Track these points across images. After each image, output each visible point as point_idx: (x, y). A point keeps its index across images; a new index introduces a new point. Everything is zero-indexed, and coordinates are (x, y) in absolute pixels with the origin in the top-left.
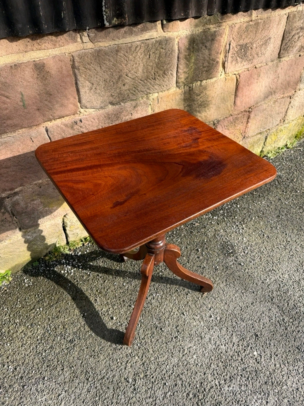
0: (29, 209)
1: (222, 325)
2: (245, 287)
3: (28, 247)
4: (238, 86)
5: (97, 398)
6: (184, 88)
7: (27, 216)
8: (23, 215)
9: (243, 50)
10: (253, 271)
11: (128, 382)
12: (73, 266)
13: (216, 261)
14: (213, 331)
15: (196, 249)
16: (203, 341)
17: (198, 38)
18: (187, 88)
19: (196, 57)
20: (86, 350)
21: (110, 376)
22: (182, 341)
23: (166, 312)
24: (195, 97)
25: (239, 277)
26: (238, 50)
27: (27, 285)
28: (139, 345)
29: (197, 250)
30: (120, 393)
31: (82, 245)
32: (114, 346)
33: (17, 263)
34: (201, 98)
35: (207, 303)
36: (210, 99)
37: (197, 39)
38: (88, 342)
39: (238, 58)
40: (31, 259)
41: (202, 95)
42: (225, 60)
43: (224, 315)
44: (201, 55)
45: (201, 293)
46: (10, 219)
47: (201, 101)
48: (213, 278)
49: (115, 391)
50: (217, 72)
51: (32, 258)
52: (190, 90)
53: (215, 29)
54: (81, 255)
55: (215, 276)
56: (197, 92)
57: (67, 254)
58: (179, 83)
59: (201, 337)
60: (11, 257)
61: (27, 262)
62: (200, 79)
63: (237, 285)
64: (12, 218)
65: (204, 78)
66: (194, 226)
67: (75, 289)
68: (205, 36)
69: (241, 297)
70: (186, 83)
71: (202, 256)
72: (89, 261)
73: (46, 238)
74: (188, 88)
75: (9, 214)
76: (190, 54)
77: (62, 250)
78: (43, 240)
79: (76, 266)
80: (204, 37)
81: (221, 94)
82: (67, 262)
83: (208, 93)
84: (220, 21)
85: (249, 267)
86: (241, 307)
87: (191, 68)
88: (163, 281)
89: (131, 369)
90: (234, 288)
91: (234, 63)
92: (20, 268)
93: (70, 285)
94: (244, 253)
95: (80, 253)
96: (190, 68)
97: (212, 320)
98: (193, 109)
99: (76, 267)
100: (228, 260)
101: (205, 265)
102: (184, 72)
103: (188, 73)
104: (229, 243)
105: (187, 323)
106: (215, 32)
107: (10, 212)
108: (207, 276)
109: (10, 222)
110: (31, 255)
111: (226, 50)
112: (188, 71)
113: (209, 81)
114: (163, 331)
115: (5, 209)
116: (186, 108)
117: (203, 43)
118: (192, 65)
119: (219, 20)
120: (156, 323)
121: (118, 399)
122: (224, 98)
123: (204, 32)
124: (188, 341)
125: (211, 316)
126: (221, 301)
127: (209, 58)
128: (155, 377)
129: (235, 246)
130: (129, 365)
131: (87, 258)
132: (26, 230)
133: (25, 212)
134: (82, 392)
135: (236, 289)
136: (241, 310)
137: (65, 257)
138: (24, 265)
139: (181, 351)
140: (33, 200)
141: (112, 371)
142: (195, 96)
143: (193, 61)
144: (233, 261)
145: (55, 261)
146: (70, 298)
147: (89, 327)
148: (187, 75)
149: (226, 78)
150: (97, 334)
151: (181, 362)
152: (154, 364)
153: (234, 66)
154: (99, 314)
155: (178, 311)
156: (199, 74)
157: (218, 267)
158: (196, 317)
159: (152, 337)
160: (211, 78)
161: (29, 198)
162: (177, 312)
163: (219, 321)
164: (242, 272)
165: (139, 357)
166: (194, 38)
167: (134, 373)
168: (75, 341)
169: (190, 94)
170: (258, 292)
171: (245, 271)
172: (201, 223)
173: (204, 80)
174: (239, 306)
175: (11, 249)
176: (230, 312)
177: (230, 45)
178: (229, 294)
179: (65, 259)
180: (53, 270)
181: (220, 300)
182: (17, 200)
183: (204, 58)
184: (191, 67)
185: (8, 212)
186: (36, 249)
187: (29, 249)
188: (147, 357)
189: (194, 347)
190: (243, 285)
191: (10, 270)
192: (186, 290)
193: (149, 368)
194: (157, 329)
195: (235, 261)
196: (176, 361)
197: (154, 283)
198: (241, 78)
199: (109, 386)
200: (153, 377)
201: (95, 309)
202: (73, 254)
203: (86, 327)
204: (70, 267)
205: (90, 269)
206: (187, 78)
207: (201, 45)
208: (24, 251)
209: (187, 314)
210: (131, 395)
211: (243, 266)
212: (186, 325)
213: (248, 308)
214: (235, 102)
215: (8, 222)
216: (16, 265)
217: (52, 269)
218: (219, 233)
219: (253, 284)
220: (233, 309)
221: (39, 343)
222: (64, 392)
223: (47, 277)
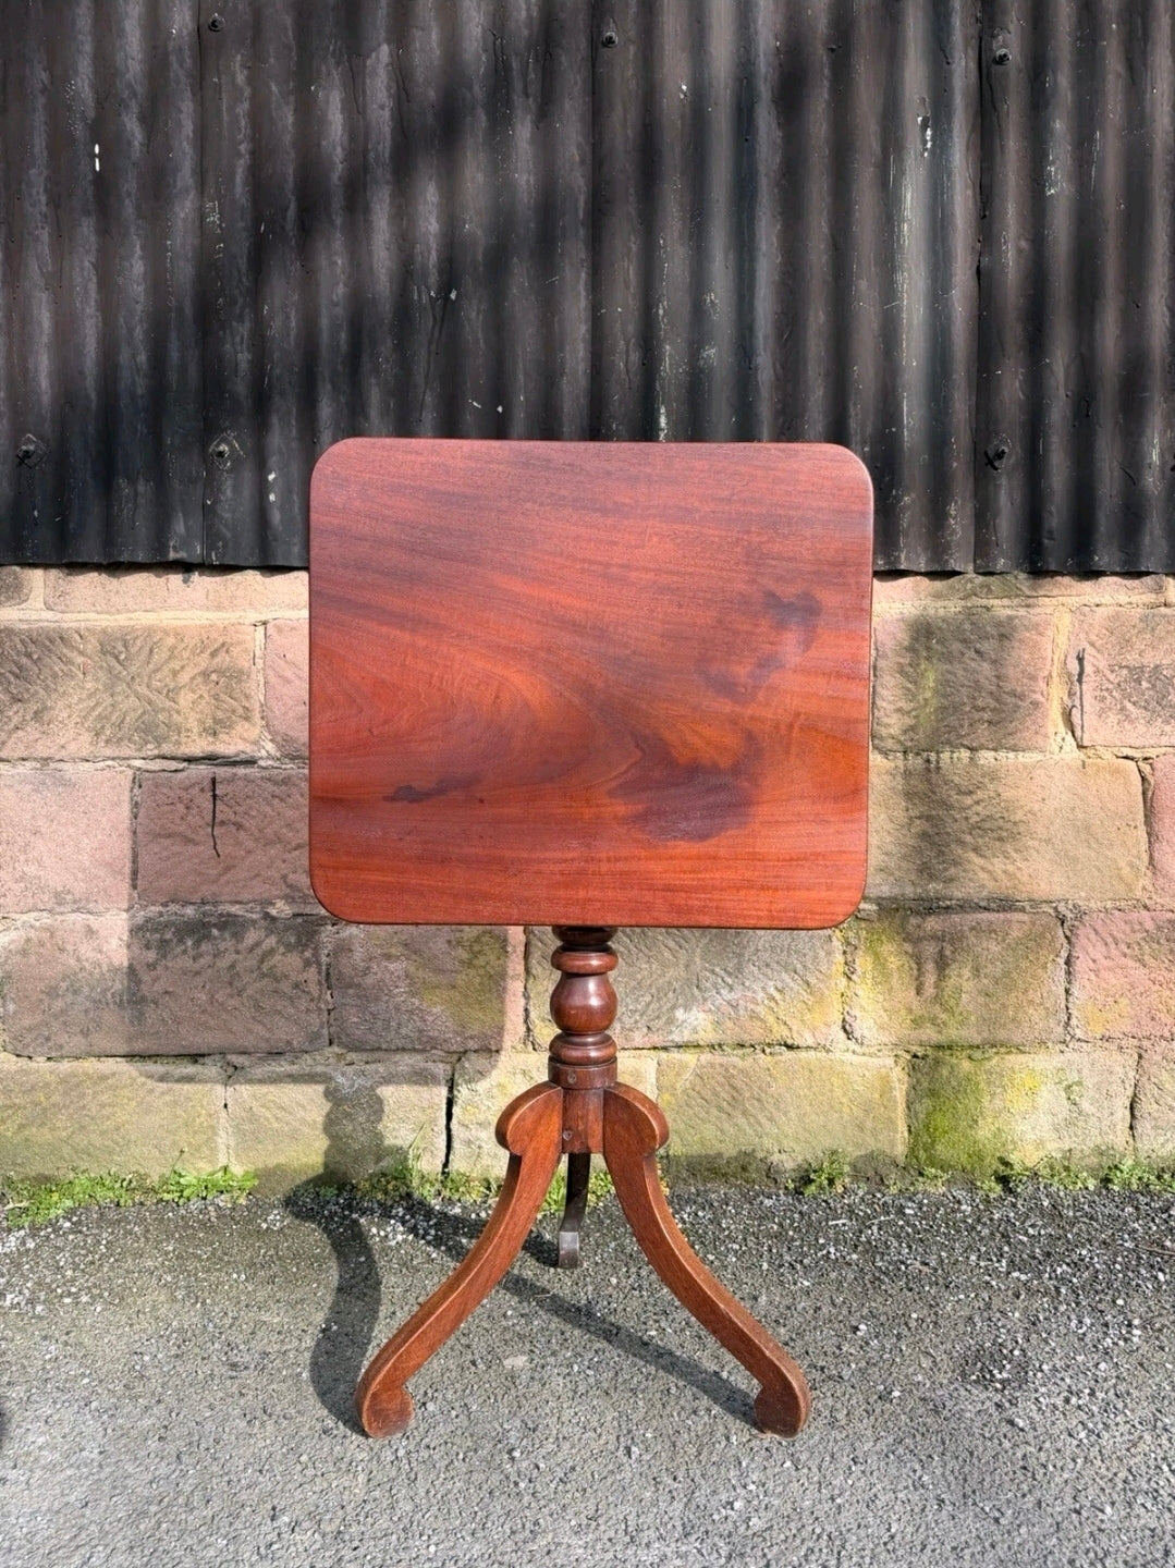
0: (370, 980)
1: (752, 1549)
2: (968, 1490)
3: (328, 1115)
4: (1152, 799)
5: (153, 1509)
6: (906, 759)
7: (359, 1002)
8: (351, 991)
9: (1145, 684)
10: (1059, 1465)
11: (273, 1519)
12: (413, 1230)
13: (906, 1376)
14: (697, 1545)
15: (855, 1324)
16: (629, 1552)
17: (945, 626)
18: (916, 762)
19: (942, 675)
20: (250, 1397)
21: (243, 1481)
22: (551, 1515)
23: (574, 1421)
24: (949, 796)
25: (971, 1454)
26: (1125, 681)
27: (264, 1226)
28: (401, 1453)
29: (856, 1329)
30: (223, 1531)
31: (479, 1200)
32: (330, 1423)
33: (282, 1160)
34: (977, 803)
35: (753, 1466)
36: (1019, 816)
37: (939, 628)
38: (274, 1386)
39: (1129, 706)
40: (321, 1170)
41: (980, 794)
42: (1070, 705)
43: (792, 1525)
44: (961, 672)
45: (754, 1431)
46: (314, 989)
47: (978, 814)
48: (848, 1414)
49: (217, 1519)
50: (1036, 733)
51: (326, 1165)
52: (928, 770)
53: (1009, 612)
54: (456, 1217)
55: (859, 1412)
56: (957, 779)
57: (422, 1203)
58: (882, 739)
59: (632, 1538)
60: (276, 1125)
61: (312, 1174)
62: (965, 742)
63: (938, 1472)
64: (321, 990)
65: (982, 741)
66: (903, 1267)
67: (365, 1273)
68: (973, 624)
69: (923, 1510)
70: (909, 744)
71: (861, 1347)
72: (464, 1234)
73: (386, 1109)
74: (919, 761)
75: (319, 973)
76: (918, 665)
77: (415, 1183)
78: (375, 1113)
79: (421, 1232)
80: (967, 626)
81: (1073, 809)
82: (408, 1217)
83: (1007, 794)
84: (1028, 593)
85: (1047, 1445)
86: (892, 1537)
87: (926, 705)
88: (643, 1353)
89: (315, 1497)
90: (915, 1471)
91: (1113, 718)
92: (285, 1188)
93: (363, 1259)
94: (1067, 1401)
95: (457, 1210)
96: (922, 702)
97: (726, 1518)
98: (948, 834)
99: (416, 1235)
100: (963, 1392)
101: (846, 1374)
102: (899, 710)
103: (916, 717)
104: (1016, 1353)
105: (619, 1477)
106: (1010, 618)
107: (324, 968)
108: (830, 1402)
109: (312, 1000)
110: (327, 1154)
111: (1070, 675)
112: (914, 709)
113: (1007, 758)
114: (513, 1459)
115: (316, 950)
116: (918, 822)
117: (964, 641)
118: (928, 694)
119: (1024, 588)
120: (512, 1433)
121: (200, 1541)
122: (1087, 828)
123: (969, 613)
124: (573, 1523)
125: (730, 1504)
126: (820, 1483)
127: (998, 686)
128: (362, 1551)
129: (1042, 1371)
130: (320, 1484)
131: (464, 1227)
132: (344, 1051)
133: (359, 986)
134: (137, 1476)
135: (920, 1478)
136: (885, 1544)
137: (413, 1205)
138: (298, 1182)
139: (519, 1537)
140: (388, 957)
141: (261, 1471)
142: (953, 793)
143: (932, 684)
144: (988, 1403)
145: (378, 1202)
146: (335, 1283)
147: (314, 1357)
148: (910, 721)
149: (1084, 762)
150: (316, 1379)
151: (490, 1562)
152: (395, 1519)
153: (1116, 728)
154: (369, 1344)
155: (618, 1437)
156: (962, 726)
157: (896, 1394)
158: (670, 1481)
159: (461, 1456)
160: (1014, 749)
161: (381, 946)
162: (613, 1438)
163: (750, 1532)
164: (1000, 1445)
165: (369, 1480)
166: (928, 624)
167: (313, 1509)
168: (246, 1368)
169: (928, 781)
170: (1023, 1530)
171: (1016, 1445)
172: (940, 1272)
173: (982, 747)
174: (889, 1530)
175: (285, 1099)
176: (829, 1528)
177: (1081, 660)
178: (874, 1480)
179: (408, 1209)
180: (355, 1222)
181: (816, 1479)
182: (351, 936)
183: (976, 682)
184: (926, 700)
185: (319, 964)
186: (347, 1137)
187: (330, 1125)
188: (394, 1492)
189: (581, 1551)
190: (965, 1480)
191: (256, 1176)
192: (705, 1401)
193: (370, 1520)
194: (499, 1446)
195: (998, 1406)
196: (474, 1551)
197: (606, 1344)
198: (1158, 773)
199: (215, 1499)
200: (355, 1549)
201: (371, 1329)
202: (437, 1208)
203: (307, 1355)
204: (401, 1229)
205: (449, 1249)
206: (912, 728)
207: (956, 646)
208: (312, 1125)
209: (646, 1457)
210: (248, 1554)
211: (1022, 1430)
212: (610, 1480)
213: (922, 1550)
214: (1151, 858)
215: (309, 998)
216: (278, 1166)
217: (355, 1216)
218: (998, 1315)
219: (1024, 1496)
220: (855, 1526)
221: (162, 1336)
222: (96, 1451)
223: (325, 1229)
